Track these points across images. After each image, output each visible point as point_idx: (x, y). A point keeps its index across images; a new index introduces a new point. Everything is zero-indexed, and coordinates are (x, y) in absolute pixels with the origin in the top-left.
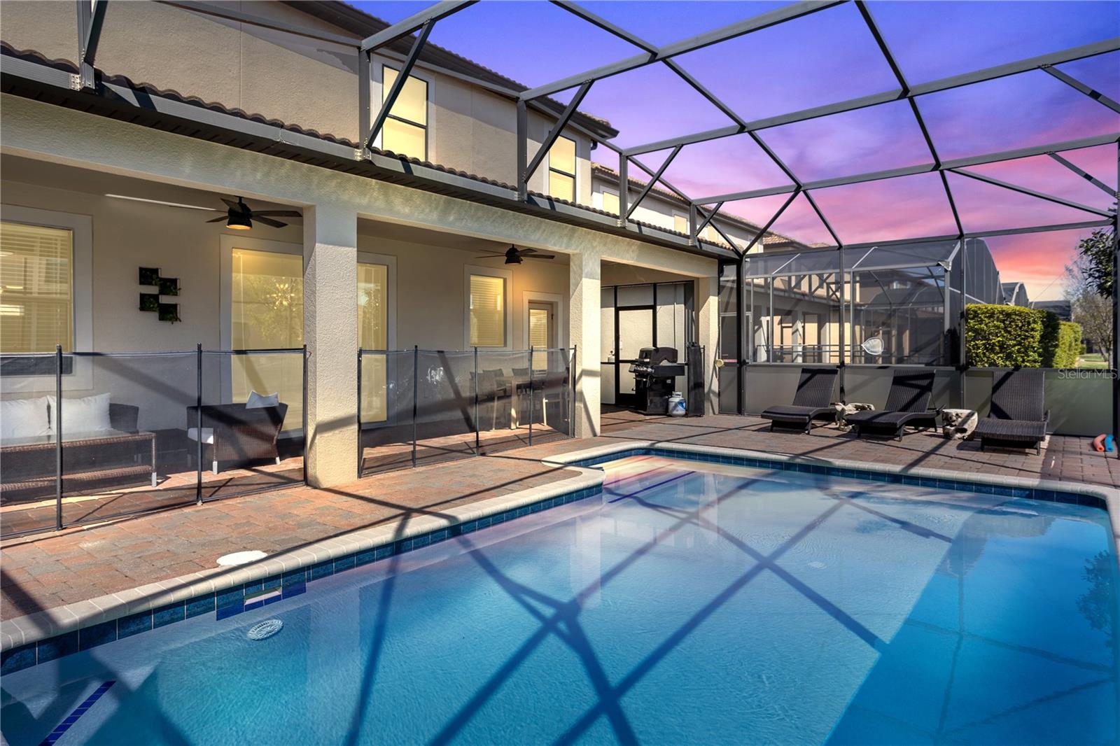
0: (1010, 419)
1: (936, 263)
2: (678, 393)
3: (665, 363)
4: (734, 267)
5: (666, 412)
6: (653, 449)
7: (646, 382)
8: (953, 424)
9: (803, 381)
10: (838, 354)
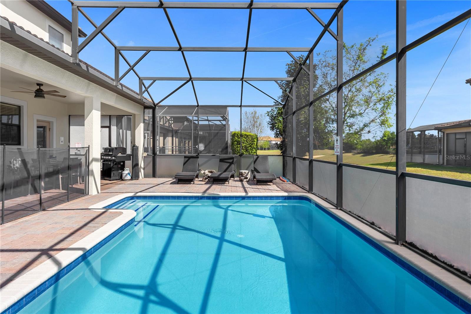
0: (260, 173)
1: (223, 115)
2: (127, 169)
3: (120, 155)
4: (151, 111)
5: (121, 178)
6: (135, 197)
7: (111, 164)
8: (244, 176)
9: (185, 161)
10: (171, 150)
